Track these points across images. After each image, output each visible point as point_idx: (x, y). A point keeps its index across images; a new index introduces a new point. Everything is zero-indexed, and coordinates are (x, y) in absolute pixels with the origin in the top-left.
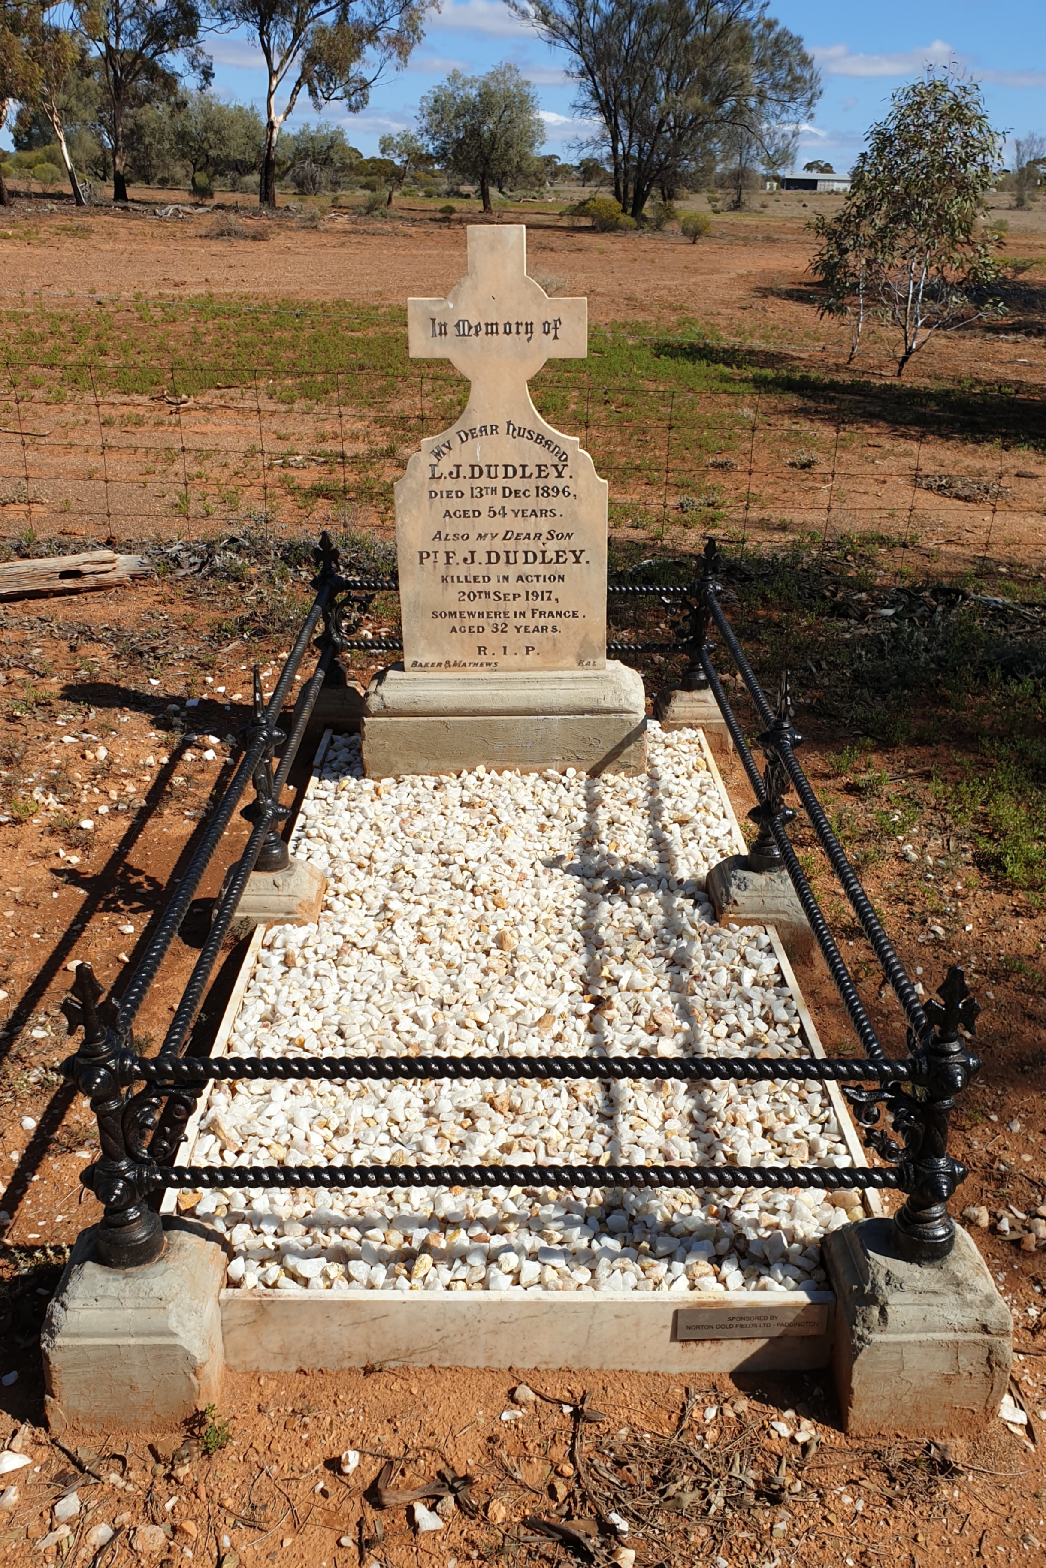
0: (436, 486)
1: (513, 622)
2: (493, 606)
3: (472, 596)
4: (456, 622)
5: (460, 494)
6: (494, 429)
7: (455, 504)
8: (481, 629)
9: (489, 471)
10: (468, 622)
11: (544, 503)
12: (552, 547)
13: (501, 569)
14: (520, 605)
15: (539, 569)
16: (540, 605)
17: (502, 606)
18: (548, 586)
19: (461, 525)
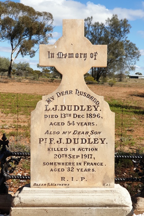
0: (48, 113)
1: (76, 167)
2: (68, 160)
3: (60, 156)
4: (53, 167)
5: (57, 116)
6: (71, 92)
7: (54, 120)
8: (63, 170)
9: (68, 108)
10: (58, 167)
11: (90, 120)
12: (93, 137)
13: (72, 145)
14: (79, 160)
15: (88, 146)
16: (87, 160)
17: (72, 160)
18: (91, 153)
19: (56, 128)
